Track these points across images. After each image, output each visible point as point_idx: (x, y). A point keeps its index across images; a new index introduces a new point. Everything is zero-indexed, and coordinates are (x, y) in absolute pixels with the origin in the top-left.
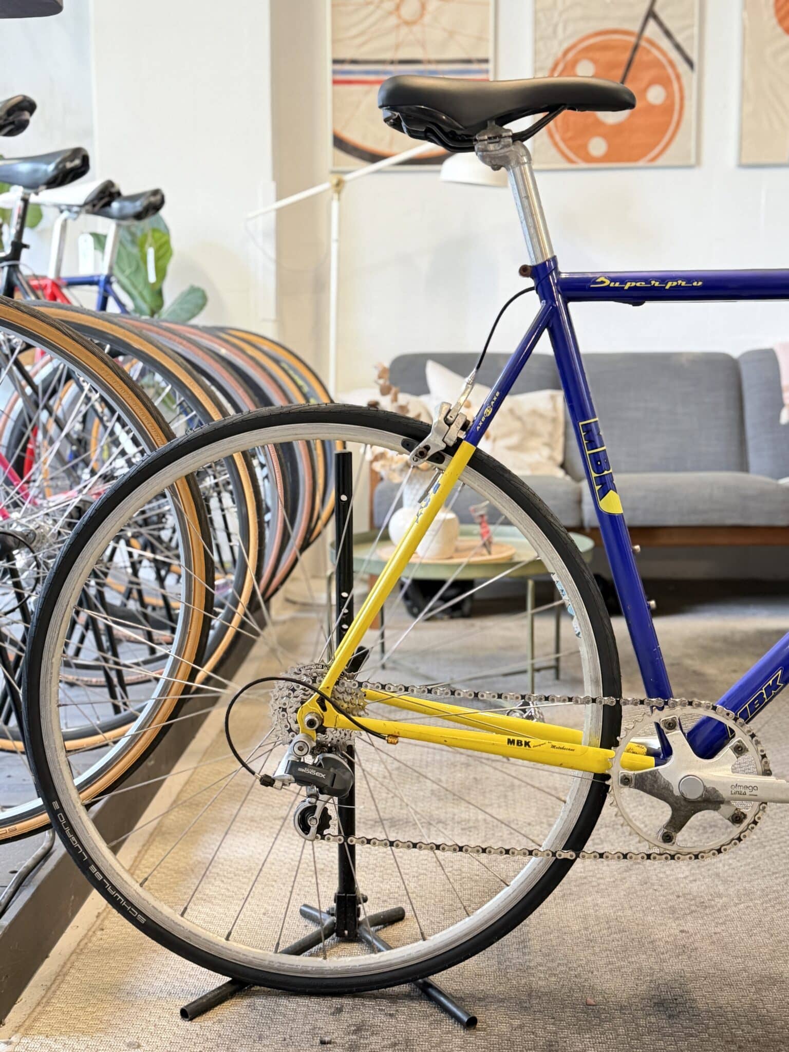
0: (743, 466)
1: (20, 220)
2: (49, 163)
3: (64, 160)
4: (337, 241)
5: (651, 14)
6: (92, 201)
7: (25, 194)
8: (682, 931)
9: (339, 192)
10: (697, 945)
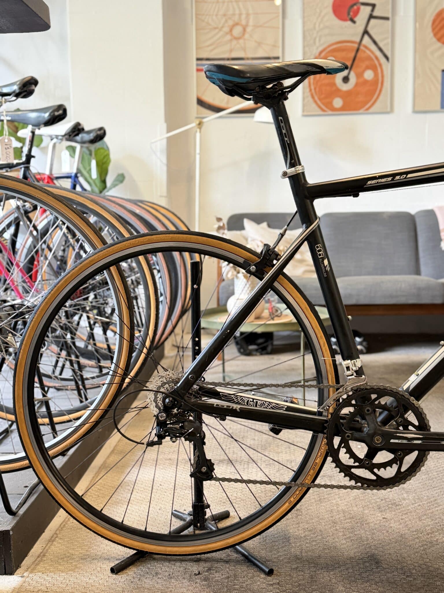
0: (418, 272)
1: (30, 143)
2: (45, 113)
3: (54, 111)
4: (199, 154)
5: (366, 32)
6: (69, 133)
7: (33, 129)
8: (384, 518)
9: (200, 128)
10: (392, 525)
